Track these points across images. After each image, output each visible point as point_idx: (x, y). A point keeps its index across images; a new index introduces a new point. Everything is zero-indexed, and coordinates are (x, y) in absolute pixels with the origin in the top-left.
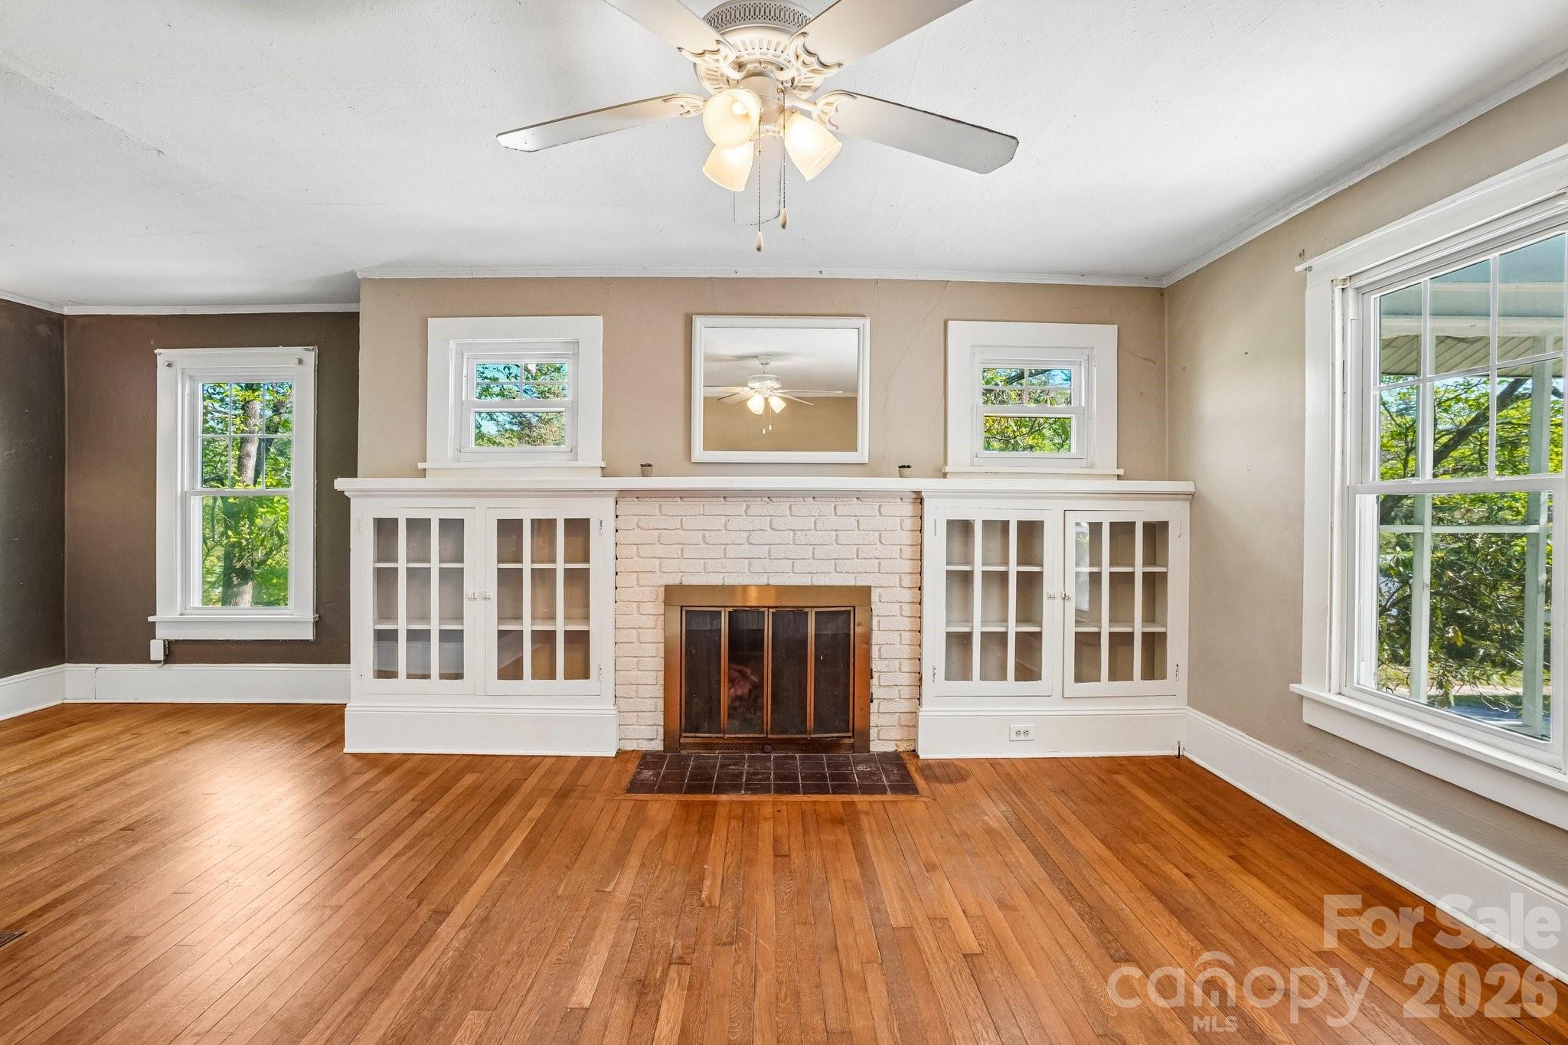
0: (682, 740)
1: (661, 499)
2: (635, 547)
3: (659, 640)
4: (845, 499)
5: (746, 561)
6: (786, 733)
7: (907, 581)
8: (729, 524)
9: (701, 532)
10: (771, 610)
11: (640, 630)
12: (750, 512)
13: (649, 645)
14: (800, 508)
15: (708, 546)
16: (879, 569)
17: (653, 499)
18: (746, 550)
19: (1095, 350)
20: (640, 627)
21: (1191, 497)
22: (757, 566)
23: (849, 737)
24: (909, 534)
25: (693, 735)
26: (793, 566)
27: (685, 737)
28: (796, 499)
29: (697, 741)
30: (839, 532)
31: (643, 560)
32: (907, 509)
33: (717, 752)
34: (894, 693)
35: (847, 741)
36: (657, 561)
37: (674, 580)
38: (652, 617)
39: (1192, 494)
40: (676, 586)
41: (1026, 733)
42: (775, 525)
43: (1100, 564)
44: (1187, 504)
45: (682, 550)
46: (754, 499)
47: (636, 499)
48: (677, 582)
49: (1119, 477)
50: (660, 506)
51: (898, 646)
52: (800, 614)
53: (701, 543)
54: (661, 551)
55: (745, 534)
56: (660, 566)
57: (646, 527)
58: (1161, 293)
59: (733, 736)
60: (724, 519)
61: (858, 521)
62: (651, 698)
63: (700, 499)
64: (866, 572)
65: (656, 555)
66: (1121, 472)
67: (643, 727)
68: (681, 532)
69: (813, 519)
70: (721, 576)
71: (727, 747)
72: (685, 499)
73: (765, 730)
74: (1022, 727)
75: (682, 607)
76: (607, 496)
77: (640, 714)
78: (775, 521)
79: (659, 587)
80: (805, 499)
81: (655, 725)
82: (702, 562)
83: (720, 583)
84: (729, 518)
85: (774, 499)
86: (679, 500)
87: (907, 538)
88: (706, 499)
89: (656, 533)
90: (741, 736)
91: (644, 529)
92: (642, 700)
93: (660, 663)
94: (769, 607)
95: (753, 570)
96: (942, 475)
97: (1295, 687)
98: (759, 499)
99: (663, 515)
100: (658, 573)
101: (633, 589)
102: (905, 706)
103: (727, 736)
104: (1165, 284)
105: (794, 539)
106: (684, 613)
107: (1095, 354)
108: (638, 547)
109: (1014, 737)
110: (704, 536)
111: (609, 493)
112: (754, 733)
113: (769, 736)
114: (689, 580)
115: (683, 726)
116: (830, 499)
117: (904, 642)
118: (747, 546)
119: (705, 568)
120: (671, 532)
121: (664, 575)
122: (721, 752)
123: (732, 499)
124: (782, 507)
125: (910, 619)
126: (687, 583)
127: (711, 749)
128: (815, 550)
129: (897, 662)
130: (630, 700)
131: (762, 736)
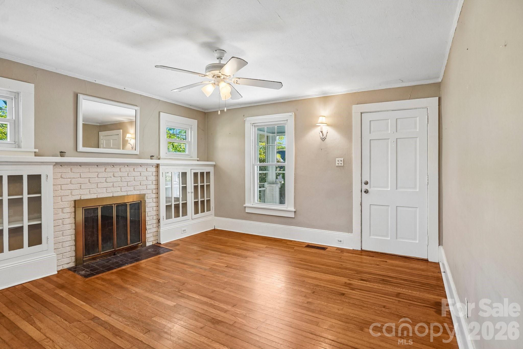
0: (84, 259)
1: (72, 166)
2: (59, 186)
3: (72, 222)
4: (137, 166)
5: (105, 188)
6: (121, 247)
7: (154, 191)
8: (99, 175)
9: (88, 179)
10: (115, 205)
11: (63, 220)
12: (107, 171)
13: (68, 225)
14: (123, 169)
15: (91, 184)
16: (147, 188)
17: (68, 166)
18: (105, 185)
19: (193, 126)
20: (63, 219)
21: (215, 166)
22: (109, 190)
23: (140, 243)
24: (154, 177)
25: (88, 256)
26: (121, 189)
27: (85, 258)
28: (122, 166)
29: (90, 258)
30: (135, 177)
31: (64, 191)
32: (154, 169)
33: (98, 260)
34: (151, 227)
35: (140, 244)
36: (70, 191)
37: (77, 198)
38: (68, 214)
39: (215, 165)
40: (78, 200)
41: (185, 230)
42: (115, 175)
43: (197, 183)
44: (213, 168)
45: (81, 186)
46: (108, 166)
47: (60, 166)
48: (79, 199)
49: (198, 160)
50: (71, 169)
51: (152, 212)
52: (125, 205)
53: (88, 182)
54: (71, 187)
55: (105, 179)
56: (71, 193)
57: (65, 178)
58: (205, 113)
59: (103, 252)
60: (97, 173)
61: (140, 173)
62: (69, 246)
63: (88, 166)
64: (143, 189)
65: (70, 189)
66: (198, 159)
67: (66, 259)
68: (80, 179)
69: (127, 173)
70: (96, 194)
71: (102, 257)
72: (82, 166)
73: (114, 247)
74: (184, 229)
75: (83, 208)
76: (50, 165)
77: (64, 254)
78: (115, 173)
79: (71, 201)
80: (125, 166)
81: (71, 257)
82: (88, 190)
83: (96, 197)
84: (99, 173)
85: (115, 166)
86: (79, 166)
87: (154, 178)
88: (91, 166)
89: (69, 180)
90: (106, 252)
91: (64, 178)
92: (65, 248)
93: (73, 232)
94: (114, 204)
95: (107, 191)
96: (158, 159)
97: (244, 205)
98: (110, 166)
99: (72, 172)
100: (70, 196)
101: (60, 203)
102: (155, 230)
103: (101, 253)
104: (206, 111)
105: (121, 180)
106: (84, 210)
107: (193, 127)
108: (61, 186)
109: (182, 232)
110: (89, 180)
111: (51, 163)
112: (111, 249)
113: (116, 249)
114: (83, 197)
115: (84, 254)
116: (132, 166)
117: (154, 210)
118: (105, 183)
119: (90, 192)
120: (76, 179)
121: (73, 196)
122: (99, 259)
123: (100, 166)
124: (117, 169)
125: (155, 203)
126: (83, 199)
127: (95, 259)
128: (128, 183)
129: (152, 216)
130: (60, 249)
131: (113, 250)
